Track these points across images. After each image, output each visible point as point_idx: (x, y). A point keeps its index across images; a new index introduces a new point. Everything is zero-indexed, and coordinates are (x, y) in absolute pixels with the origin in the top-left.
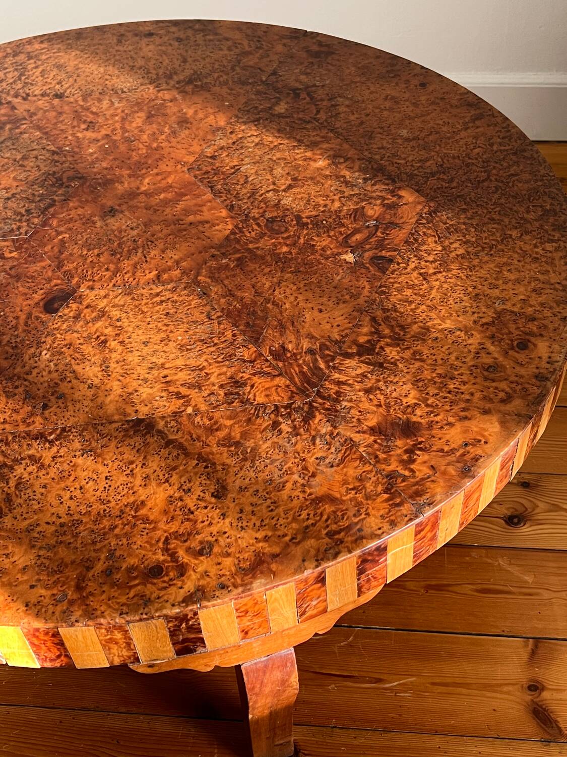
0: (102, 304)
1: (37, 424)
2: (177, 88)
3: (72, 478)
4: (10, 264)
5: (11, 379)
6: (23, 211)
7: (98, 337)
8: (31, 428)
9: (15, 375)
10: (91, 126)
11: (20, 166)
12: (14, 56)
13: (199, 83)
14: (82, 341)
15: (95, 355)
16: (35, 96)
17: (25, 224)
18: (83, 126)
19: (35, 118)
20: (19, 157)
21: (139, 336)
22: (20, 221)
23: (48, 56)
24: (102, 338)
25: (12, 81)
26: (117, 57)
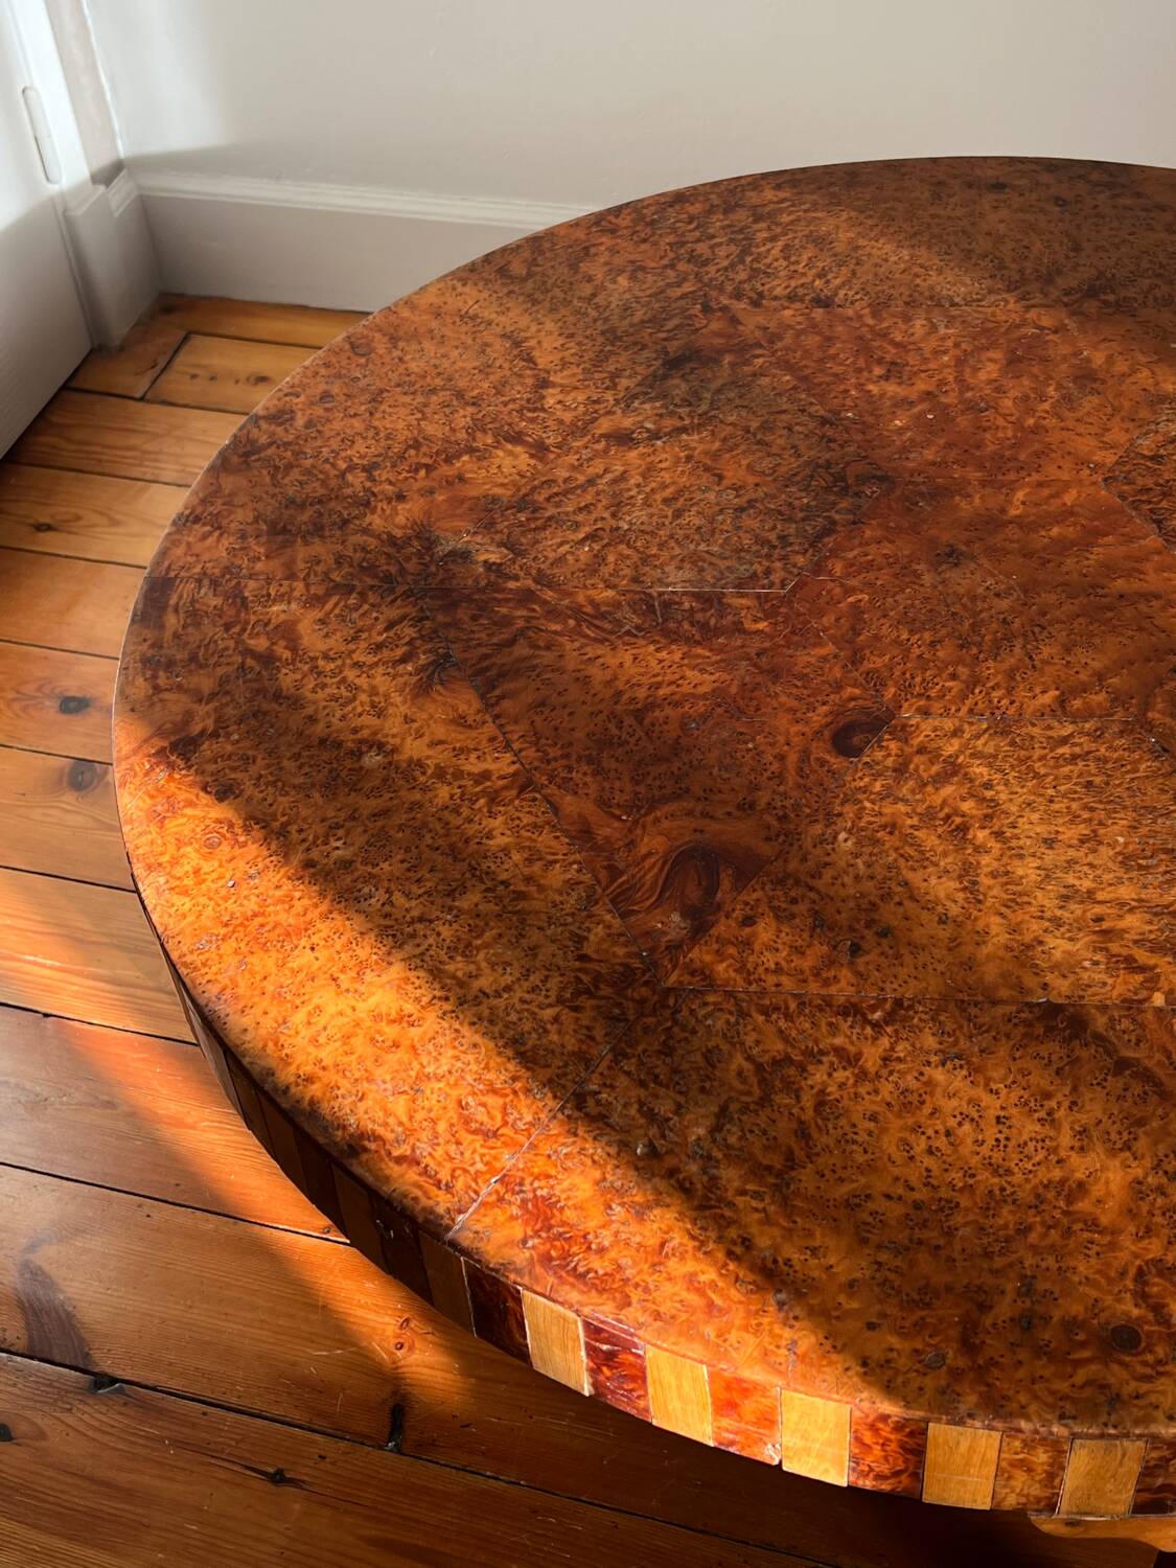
0: (951, 747)
1: (843, 984)
2: (1066, 305)
3: (927, 1110)
4: (755, 645)
5: (781, 882)
6: (773, 536)
7: (948, 817)
8: (833, 990)
9: (788, 876)
10: (894, 371)
11: (758, 442)
12: (726, 212)
13: (1111, 298)
14: (915, 821)
15: (945, 854)
16: (776, 298)
17: (778, 565)
18: (878, 371)
19: (779, 345)
20: (754, 425)
21: (1032, 826)
22: (768, 556)
23: (792, 217)
24: (958, 820)
25: (725, 263)
26: (936, 231)
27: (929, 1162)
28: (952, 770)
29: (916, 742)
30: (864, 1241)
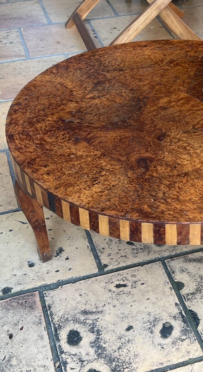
27: (199, 192)
28: (179, 140)
29: (172, 137)
30: (194, 204)
